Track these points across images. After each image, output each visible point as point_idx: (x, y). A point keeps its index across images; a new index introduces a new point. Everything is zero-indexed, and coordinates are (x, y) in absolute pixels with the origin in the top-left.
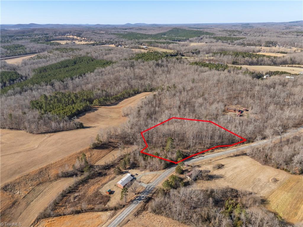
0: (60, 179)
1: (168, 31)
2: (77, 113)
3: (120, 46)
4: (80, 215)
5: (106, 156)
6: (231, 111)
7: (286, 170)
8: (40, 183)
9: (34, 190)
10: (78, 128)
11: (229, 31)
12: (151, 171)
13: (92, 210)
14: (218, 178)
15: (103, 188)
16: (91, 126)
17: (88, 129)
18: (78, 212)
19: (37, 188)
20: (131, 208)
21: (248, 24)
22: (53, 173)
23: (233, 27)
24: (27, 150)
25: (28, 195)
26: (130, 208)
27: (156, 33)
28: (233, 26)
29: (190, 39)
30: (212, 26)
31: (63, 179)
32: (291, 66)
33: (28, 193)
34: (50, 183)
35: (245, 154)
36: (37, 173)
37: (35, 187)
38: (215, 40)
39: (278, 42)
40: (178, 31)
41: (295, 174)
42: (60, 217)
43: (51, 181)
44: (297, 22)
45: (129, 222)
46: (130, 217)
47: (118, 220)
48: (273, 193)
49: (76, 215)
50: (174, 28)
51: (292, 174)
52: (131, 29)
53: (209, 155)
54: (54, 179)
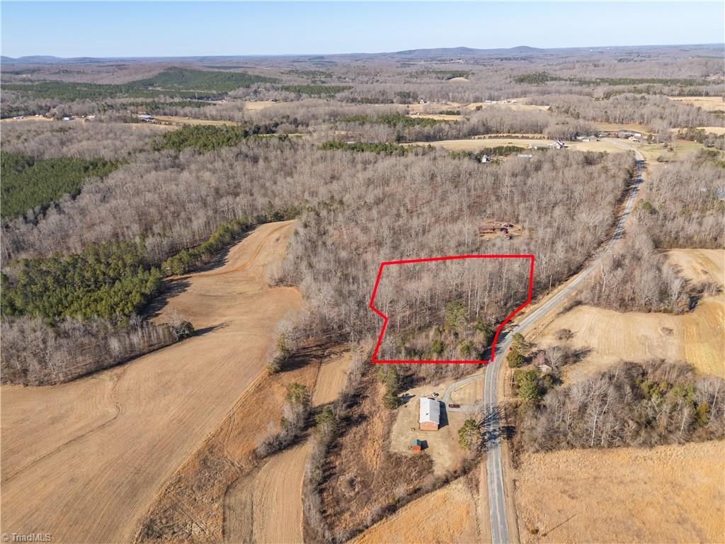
0: (266, 462)
1: (156, 77)
2: (145, 302)
3: (66, 119)
4: (403, 513)
5: (319, 379)
6: (486, 231)
7: (666, 311)
8: (229, 487)
9: (229, 508)
10: (182, 338)
11: (302, 72)
12: (457, 379)
13: (416, 493)
14: (586, 354)
15: (393, 443)
16: (210, 325)
17: (211, 334)
18: (392, 509)
19: (231, 501)
20: (494, 458)
21: (322, 57)
22: (236, 453)
23: (295, 64)
24: (95, 425)
25: (227, 523)
26: (491, 458)
27: (126, 82)
28: (294, 62)
29: (230, 93)
30: (246, 63)
31: (272, 460)
32: (494, 137)
33: (224, 520)
34: (249, 478)
35: (579, 303)
36: (198, 467)
37: (224, 500)
38: (293, 95)
39: (419, 93)
40: (183, 76)
41: (683, 312)
42: (362, 535)
43: (249, 474)
44: (410, 52)
45: (517, 483)
46: (513, 474)
47: (496, 488)
48: (684, 350)
49: (393, 518)
50: (170, 69)
51: (678, 314)
52: (33, 71)
53: (525, 320)
54: (251, 467)
